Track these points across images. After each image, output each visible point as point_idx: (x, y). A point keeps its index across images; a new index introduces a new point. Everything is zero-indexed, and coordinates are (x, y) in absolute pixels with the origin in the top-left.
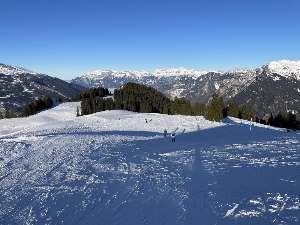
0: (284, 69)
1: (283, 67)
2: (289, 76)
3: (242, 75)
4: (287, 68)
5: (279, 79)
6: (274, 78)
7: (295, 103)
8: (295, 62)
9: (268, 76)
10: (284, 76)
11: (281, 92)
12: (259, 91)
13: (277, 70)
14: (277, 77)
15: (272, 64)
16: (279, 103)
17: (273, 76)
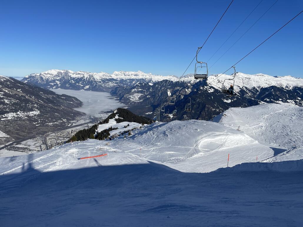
0: (218, 82)
1: (218, 80)
2: (221, 89)
3: (189, 84)
4: (221, 82)
5: (213, 91)
6: (210, 90)
7: (219, 110)
8: (229, 76)
9: (205, 88)
10: (218, 88)
11: (212, 102)
12: (196, 101)
13: (214, 83)
14: (212, 89)
15: (210, 78)
16: (208, 111)
17: (209, 88)
